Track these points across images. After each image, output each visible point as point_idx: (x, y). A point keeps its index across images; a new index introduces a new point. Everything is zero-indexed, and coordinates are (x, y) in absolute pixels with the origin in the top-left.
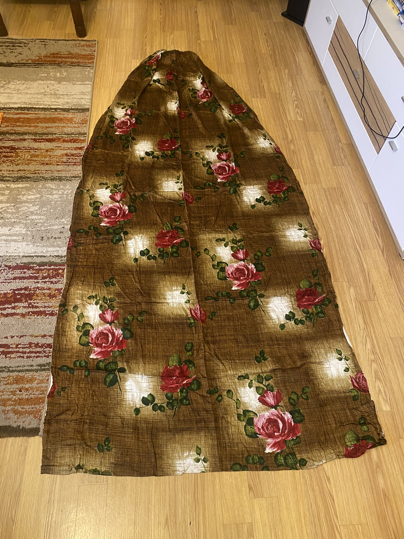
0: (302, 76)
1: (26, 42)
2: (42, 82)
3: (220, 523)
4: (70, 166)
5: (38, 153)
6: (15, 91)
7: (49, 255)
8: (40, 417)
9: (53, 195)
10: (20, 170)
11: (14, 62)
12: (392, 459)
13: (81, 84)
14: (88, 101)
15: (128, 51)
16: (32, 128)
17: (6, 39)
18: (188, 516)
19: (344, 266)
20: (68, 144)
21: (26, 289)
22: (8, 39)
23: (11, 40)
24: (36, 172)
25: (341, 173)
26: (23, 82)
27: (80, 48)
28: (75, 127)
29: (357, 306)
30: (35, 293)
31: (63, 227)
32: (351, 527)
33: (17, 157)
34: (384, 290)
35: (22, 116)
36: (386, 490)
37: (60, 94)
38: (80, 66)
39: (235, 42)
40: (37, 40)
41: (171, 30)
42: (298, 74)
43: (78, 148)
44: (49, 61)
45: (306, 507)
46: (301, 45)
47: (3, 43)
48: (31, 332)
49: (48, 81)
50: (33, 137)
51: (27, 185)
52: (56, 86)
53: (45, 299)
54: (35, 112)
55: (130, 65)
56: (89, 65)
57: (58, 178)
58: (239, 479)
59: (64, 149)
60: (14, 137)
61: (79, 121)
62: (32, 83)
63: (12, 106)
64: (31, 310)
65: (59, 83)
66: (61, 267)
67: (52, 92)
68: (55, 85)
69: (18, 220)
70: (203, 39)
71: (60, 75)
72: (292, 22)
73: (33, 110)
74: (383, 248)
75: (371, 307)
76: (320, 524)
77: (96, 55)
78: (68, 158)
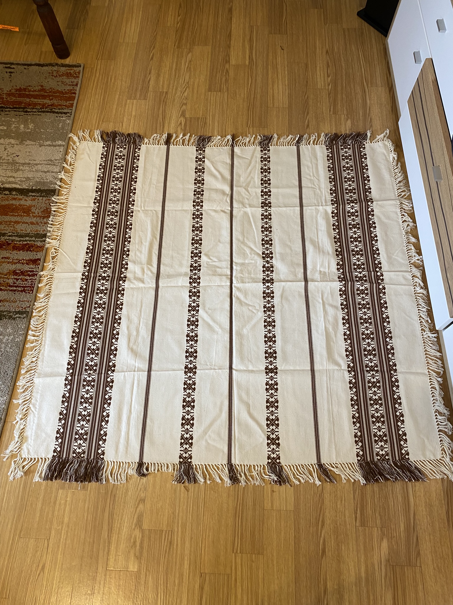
4: (16, 293)
13: (50, 145)
14: (56, 176)
15: (124, 83)
19: (379, 497)
20: (19, 252)
27: (58, 79)
28: (32, 223)
29: (389, 574)
34: (433, 548)
37: (19, 163)
38: (54, 112)
39: (279, 67)
41: (190, 44)
43: (31, 260)
44: (14, 103)
46: (378, 74)
49: (6, 140)
52: (17, 148)
55: (123, 111)
56: (66, 111)
59: (13, 263)
61: (38, 214)
65: (21, 143)
67: (9, 158)
68: (15, 146)
70: (233, 62)
71: (24, 128)
72: (372, 29)
75: (408, 577)
77: (77, 92)
78: (15, 279)
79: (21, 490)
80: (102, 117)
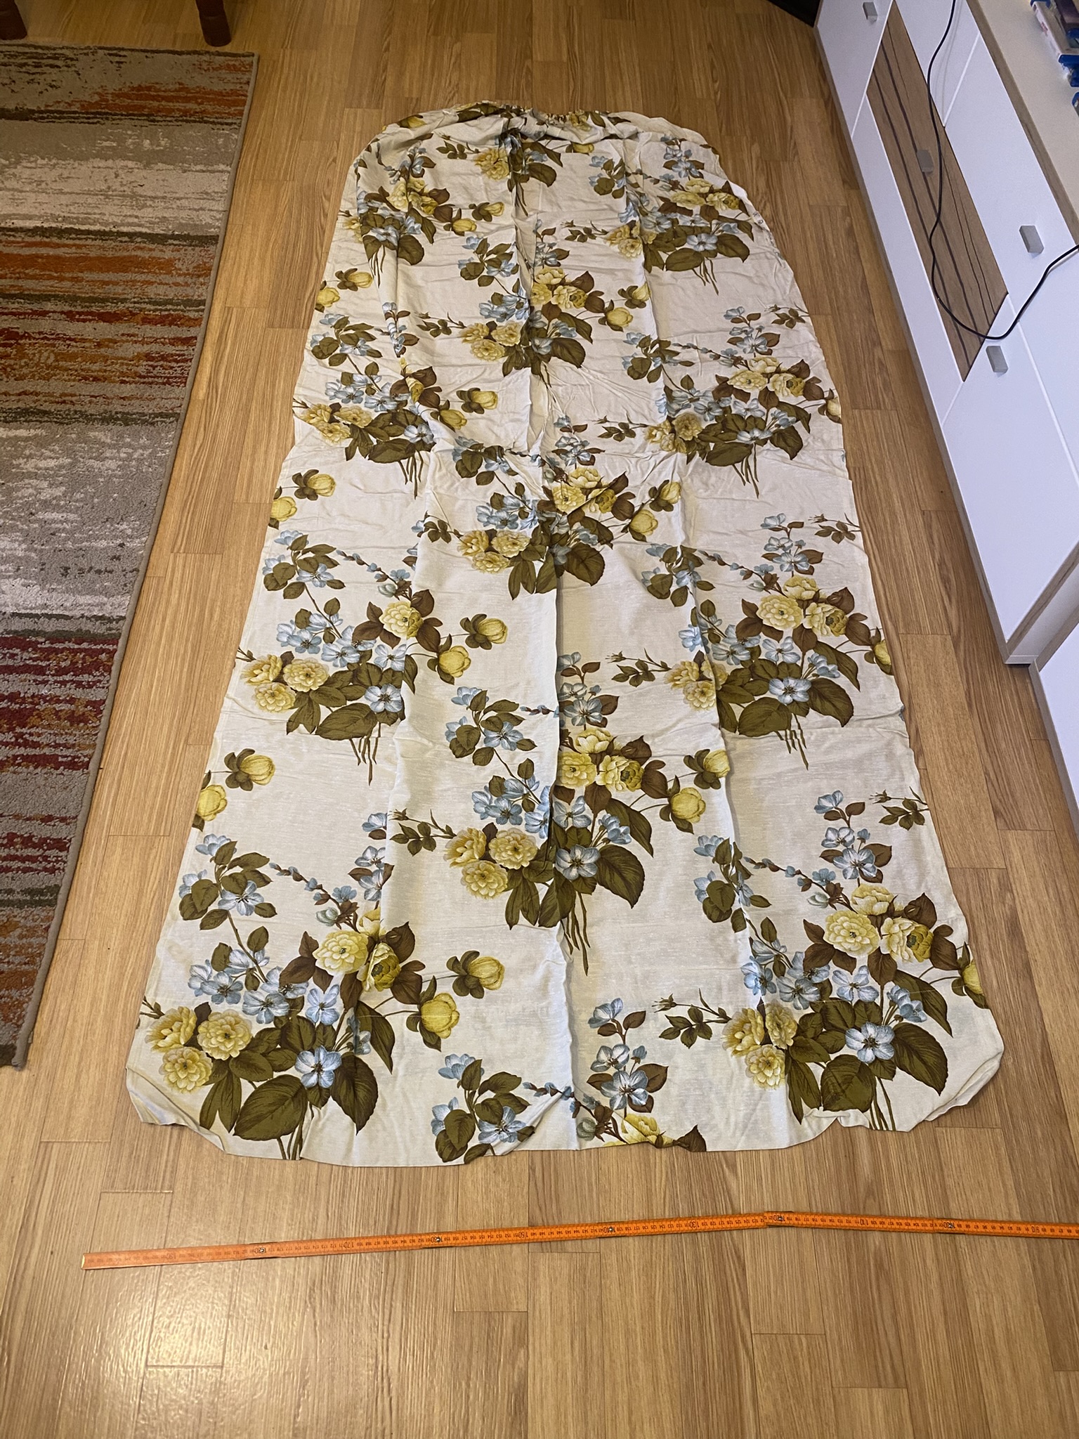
0: (795, 163)
1: (72, 56)
2: (102, 164)
3: (445, 1306)
4: (154, 386)
5: (75, 350)
6: (30, 183)
7: (78, 615)
8: (18, 1021)
9: (103, 460)
10: (25, 393)
11: (35, 108)
12: (909, 1177)
14: (218, 216)
15: (336, 84)
16: (67, 284)
17: (18, 45)
18: (367, 1286)
20: (154, 327)
21: (13, 697)
22: (23, 45)
23: (33, 50)
24: (66, 398)
25: (870, 427)
26: (54, 161)
27: (211, 73)
28: (177, 284)
30: (34, 710)
31: (122, 545)
32: (780, 1338)
33: (21, 358)
34: (946, 743)
35: (44, 251)
36: (884, 1254)
37: (145, 196)
38: (206, 122)
39: (624, 64)
40: (99, 51)
41: (457, 29)
42: (785, 159)
43: (178, 339)
44: (127, 107)
45: (671, 1282)
46: (803, 79)
47: (12, 56)
48: (16, 807)
49: (117, 161)
50: (67, 308)
51: (39, 432)
52: (140, 174)
53: (57, 726)
54: (77, 242)
55: (337, 126)
56: (230, 121)
57: (119, 416)
58: (506, 1204)
59: (143, 343)
60: (16, 305)
61: (188, 270)
62: (76, 165)
63: (19, 223)
64: (22, 751)
65: (147, 166)
66: (106, 647)
67: (125, 188)
68: (136, 170)
69: (9, 522)
70: (538, 56)
71: (151, 144)
72: (788, 16)
73: (74, 236)
74: (959, 631)
76: (701, 1327)
77: (249, 95)
78: (151, 366)
79: (184, 675)
80: (299, 132)
